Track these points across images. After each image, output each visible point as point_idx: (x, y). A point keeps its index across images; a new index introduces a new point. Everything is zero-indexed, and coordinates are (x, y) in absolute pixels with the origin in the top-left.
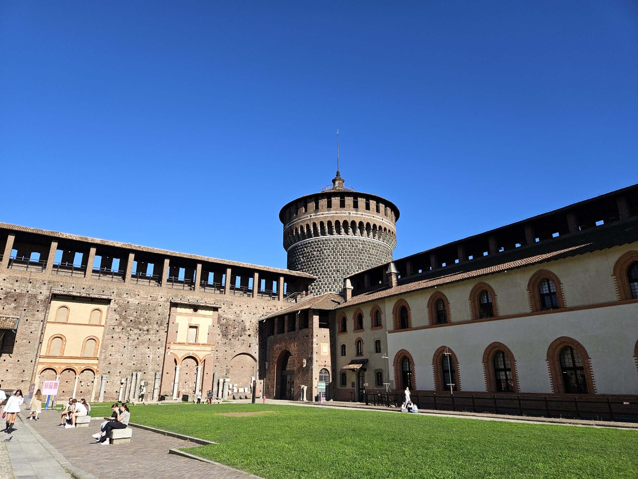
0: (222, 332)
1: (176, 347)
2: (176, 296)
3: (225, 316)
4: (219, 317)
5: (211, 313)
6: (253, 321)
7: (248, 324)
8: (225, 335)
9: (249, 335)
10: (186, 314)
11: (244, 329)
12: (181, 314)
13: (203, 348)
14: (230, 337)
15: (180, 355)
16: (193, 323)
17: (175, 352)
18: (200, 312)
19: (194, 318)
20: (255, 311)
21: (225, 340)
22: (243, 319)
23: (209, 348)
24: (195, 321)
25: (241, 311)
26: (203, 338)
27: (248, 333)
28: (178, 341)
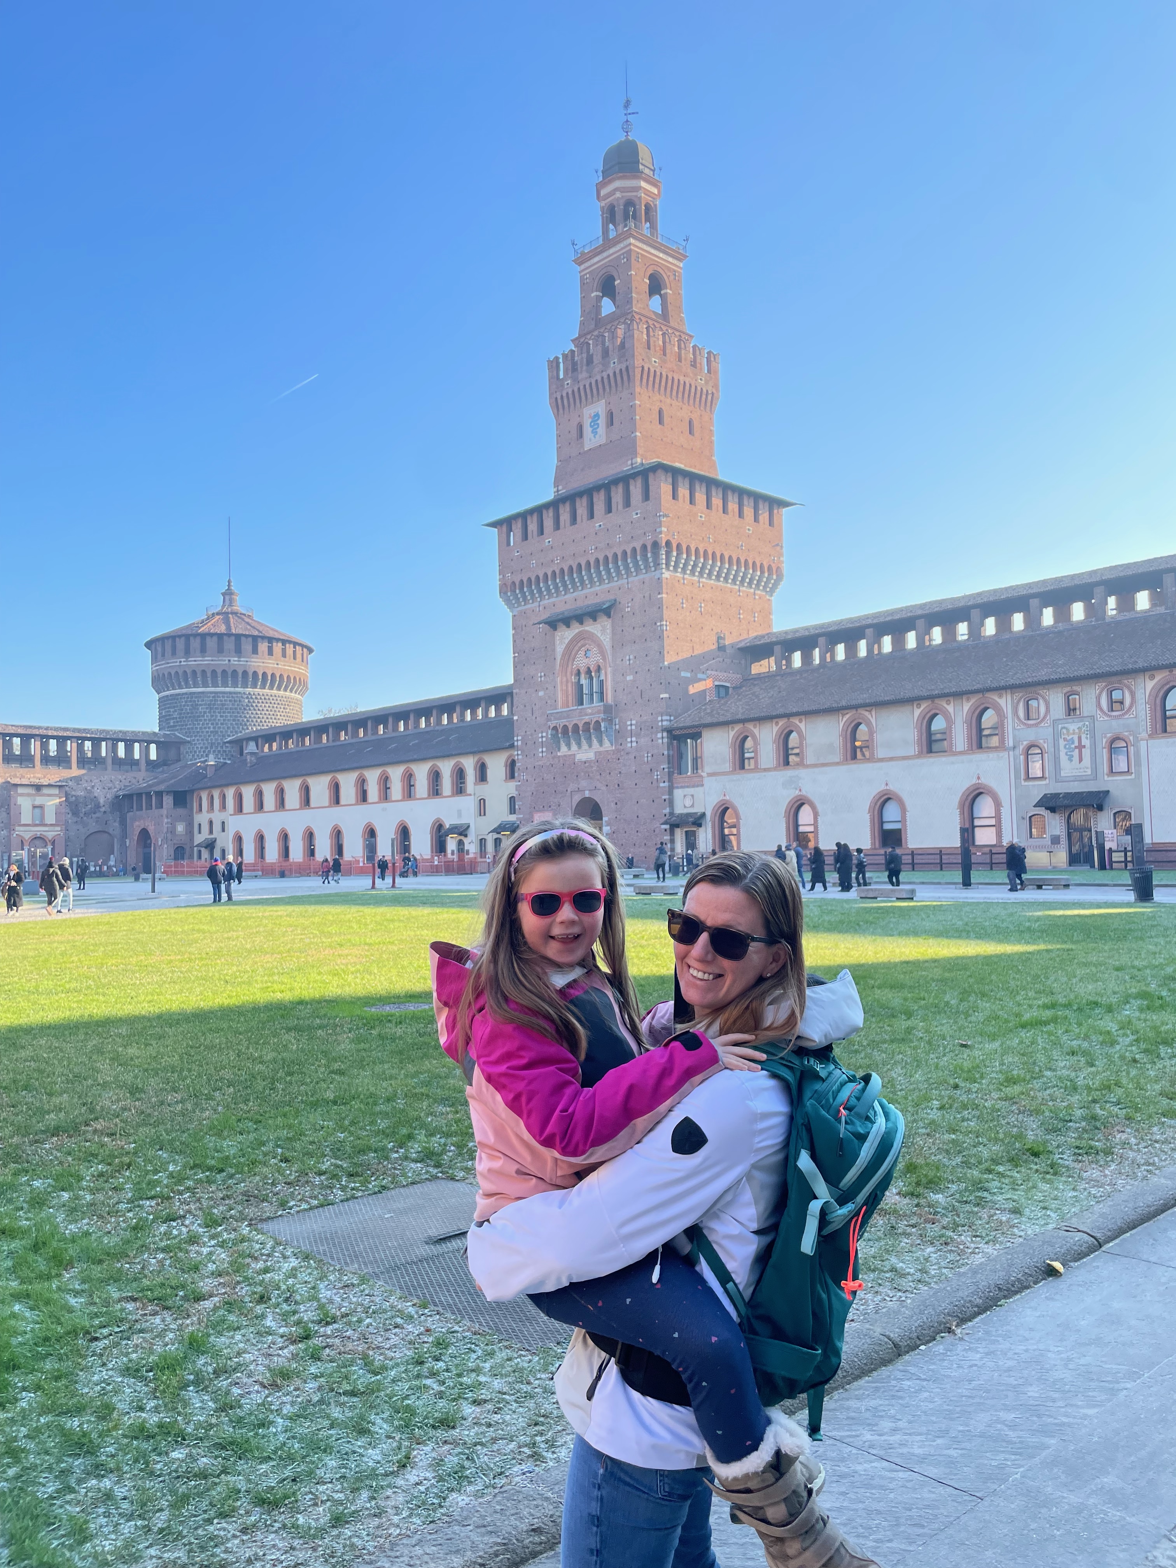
0: (71, 810)
1: (22, 828)
2: (15, 776)
3: (73, 793)
4: (67, 795)
5: (56, 791)
6: (109, 796)
7: (102, 801)
8: (75, 813)
9: (105, 812)
10: (28, 795)
11: (98, 806)
12: (22, 795)
13: (51, 828)
14: (82, 815)
15: (27, 836)
16: (37, 803)
17: (21, 833)
18: (45, 791)
19: (38, 798)
20: (110, 785)
21: (75, 819)
22: (96, 795)
23: (59, 828)
24: (39, 801)
25: (93, 787)
26: (50, 818)
27: (103, 809)
28: (22, 822)
